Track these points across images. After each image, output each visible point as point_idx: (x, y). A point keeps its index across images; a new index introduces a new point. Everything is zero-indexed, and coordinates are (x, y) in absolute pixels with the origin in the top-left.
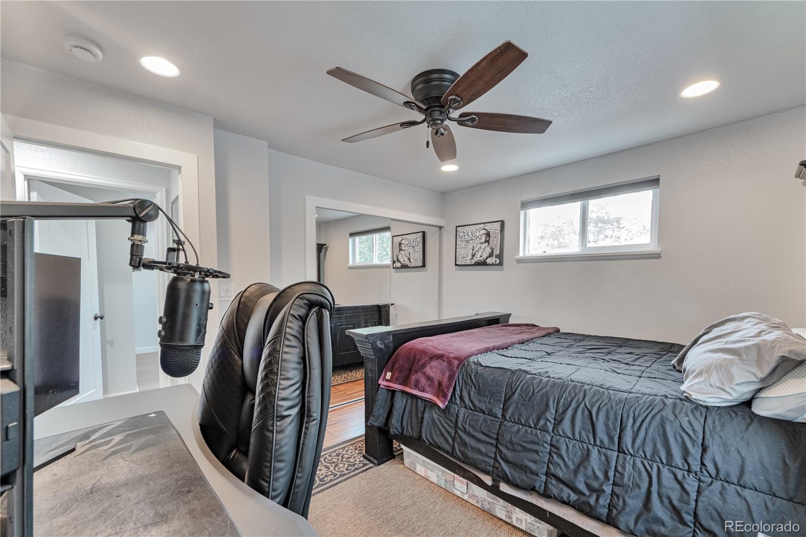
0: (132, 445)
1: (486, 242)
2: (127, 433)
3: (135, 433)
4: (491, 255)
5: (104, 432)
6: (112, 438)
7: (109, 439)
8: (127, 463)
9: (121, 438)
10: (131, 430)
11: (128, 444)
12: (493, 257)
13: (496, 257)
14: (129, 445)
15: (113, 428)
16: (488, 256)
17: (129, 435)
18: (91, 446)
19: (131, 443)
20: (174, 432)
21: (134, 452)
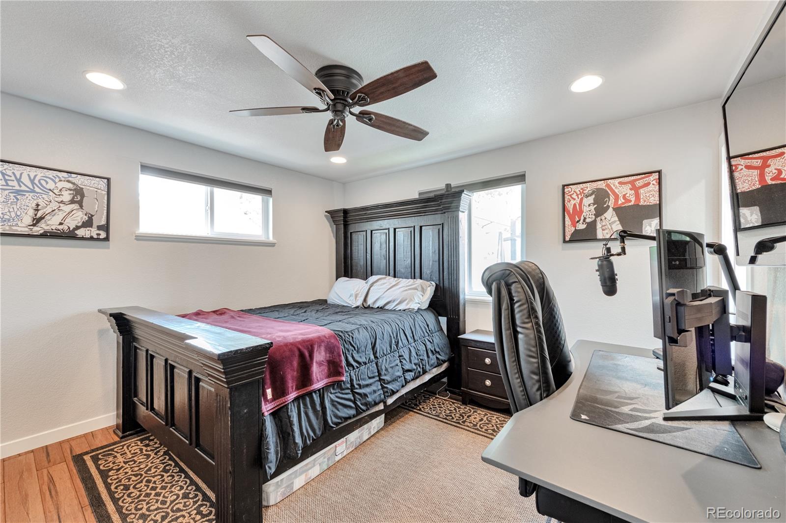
0: (616, 398)
1: (72, 202)
2: (617, 410)
3: (609, 407)
4: (88, 224)
5: (638, 423)
6: (630, 412)
7: (634, 413)
8: (624, 389)
9: (622, 408)
10: (611, 411)
11: (619, 400)
12: (92, 227)
13: (99, 228)
14: (618, 398)
15: (628, 423)
16: (80, 224)
17: (616, 407)
18: (649, 413)
19: (616, 399)
20: (581, 391)
21: (616, 392)
